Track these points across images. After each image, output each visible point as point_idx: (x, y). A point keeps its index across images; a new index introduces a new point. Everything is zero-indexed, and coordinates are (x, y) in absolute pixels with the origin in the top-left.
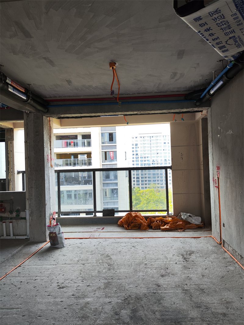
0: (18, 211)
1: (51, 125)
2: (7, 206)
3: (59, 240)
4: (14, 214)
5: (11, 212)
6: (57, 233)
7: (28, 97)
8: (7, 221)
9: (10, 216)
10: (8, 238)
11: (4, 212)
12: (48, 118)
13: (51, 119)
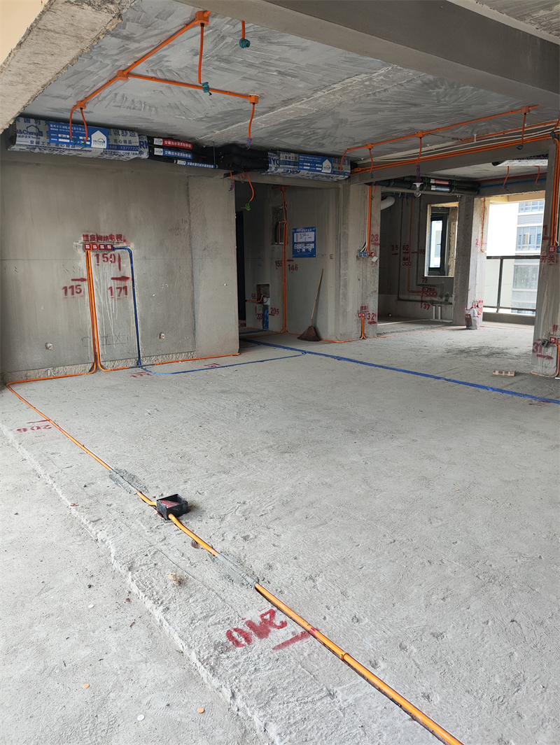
0: (447, 296)
1: (486, 205)
2: (438, 290)
3: (473, 322)
4: (444, 299)
5: (441, 297)
6: (472, 315)
7: (451, 188)
8: (437, 305)
9: (441, 300)
10: (436, 320)
11: (435, 296)
12: (482, 199)
13: (486, 198)
